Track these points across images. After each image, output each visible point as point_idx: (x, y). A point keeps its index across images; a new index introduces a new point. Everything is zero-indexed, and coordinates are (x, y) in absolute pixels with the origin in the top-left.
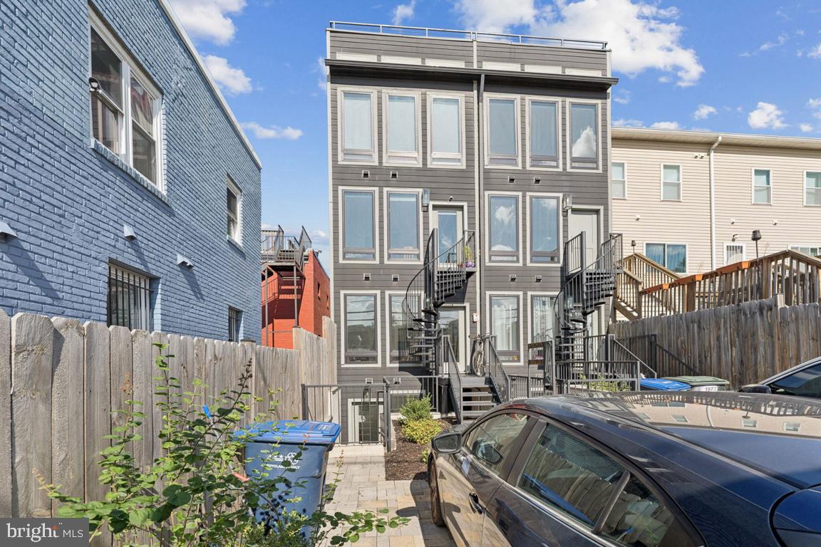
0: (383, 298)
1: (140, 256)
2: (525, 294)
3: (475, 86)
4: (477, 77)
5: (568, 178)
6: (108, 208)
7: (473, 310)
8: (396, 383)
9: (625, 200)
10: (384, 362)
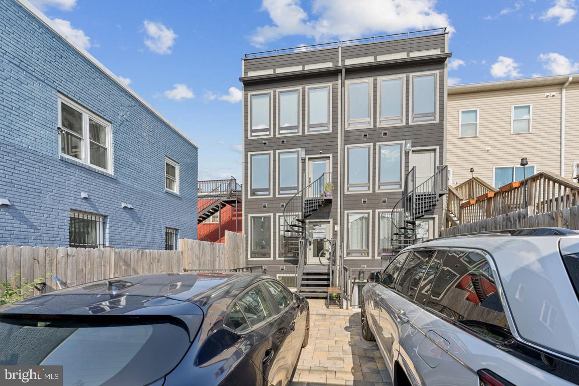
0: (275, 218)
1: (93, 206)
2: (374, 212)
3: (340, 77)
4: (340, 71)
5: (411, 129)
6: (70, 185)
7: (335, 223)
8: (282, 269)
9: (477, 137)
10: (275, 257)
